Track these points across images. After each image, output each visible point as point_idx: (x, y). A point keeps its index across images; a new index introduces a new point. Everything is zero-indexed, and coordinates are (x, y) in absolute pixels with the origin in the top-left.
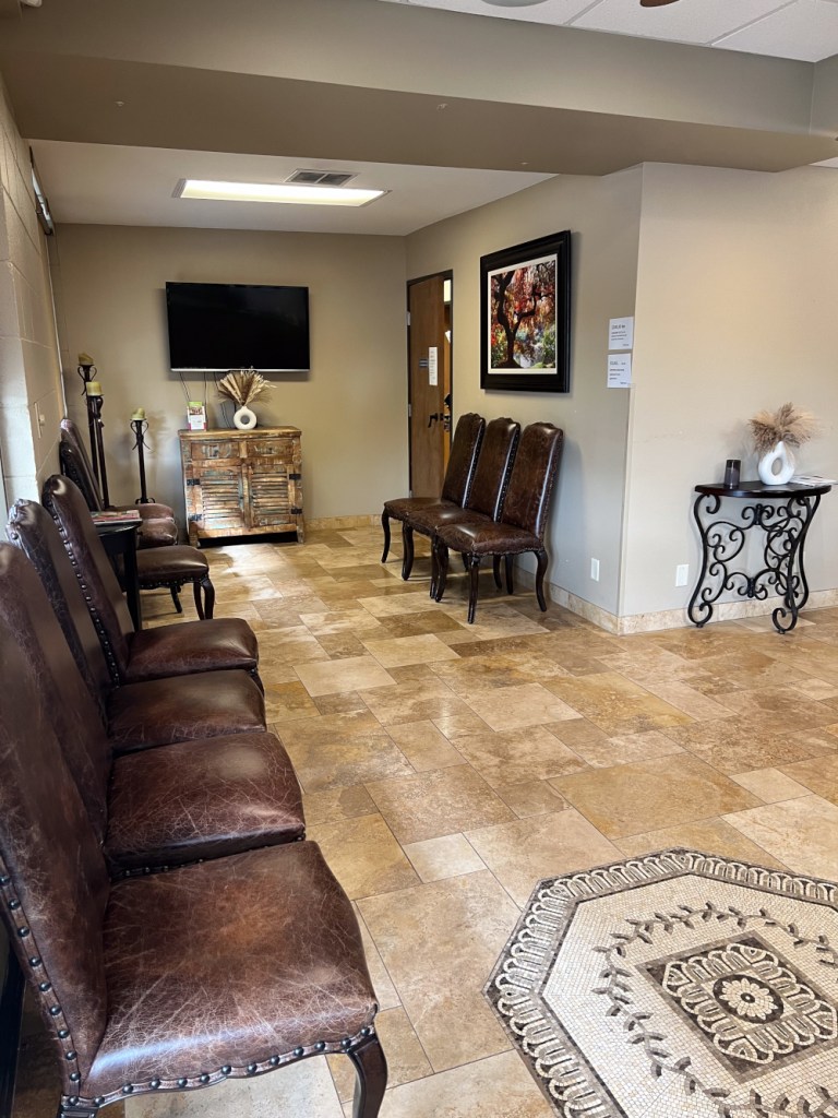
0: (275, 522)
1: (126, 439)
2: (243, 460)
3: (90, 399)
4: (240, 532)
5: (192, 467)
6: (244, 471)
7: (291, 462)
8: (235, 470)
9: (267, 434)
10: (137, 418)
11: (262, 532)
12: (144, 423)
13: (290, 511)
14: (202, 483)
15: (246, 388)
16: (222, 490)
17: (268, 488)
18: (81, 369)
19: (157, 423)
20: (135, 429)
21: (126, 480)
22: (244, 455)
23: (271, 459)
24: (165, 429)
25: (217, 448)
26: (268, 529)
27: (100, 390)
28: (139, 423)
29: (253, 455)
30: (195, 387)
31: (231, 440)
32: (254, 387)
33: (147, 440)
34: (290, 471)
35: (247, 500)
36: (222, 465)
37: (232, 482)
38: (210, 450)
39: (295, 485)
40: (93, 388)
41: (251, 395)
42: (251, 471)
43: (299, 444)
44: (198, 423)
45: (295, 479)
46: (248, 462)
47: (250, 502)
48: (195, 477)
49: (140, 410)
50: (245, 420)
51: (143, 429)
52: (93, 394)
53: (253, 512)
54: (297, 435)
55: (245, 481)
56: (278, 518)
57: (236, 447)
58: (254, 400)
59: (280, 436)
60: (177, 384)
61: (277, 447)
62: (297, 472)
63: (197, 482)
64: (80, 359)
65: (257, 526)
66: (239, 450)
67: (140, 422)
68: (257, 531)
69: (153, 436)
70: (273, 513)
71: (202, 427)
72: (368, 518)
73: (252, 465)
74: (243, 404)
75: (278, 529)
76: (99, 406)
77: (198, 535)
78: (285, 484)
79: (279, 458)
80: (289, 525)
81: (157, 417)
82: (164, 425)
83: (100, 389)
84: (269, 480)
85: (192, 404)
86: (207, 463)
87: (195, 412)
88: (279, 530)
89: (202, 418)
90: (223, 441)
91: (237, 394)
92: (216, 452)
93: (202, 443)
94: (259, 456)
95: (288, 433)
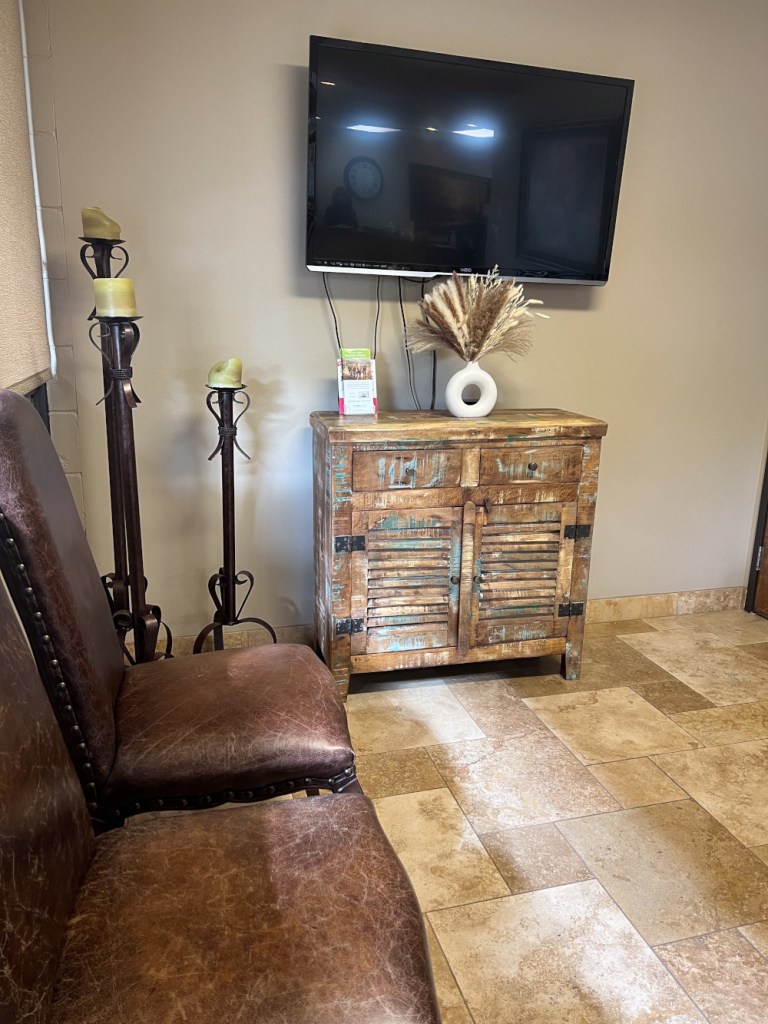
0: (524, 634)
1: (193, 429)
2: (468, 492)
3: (109, 323)
4: (445, 657)
5: (351, 507)
6: (468, 519)
7: (573, 497)
8: (449, 516)
9: (529, 431)
10: (223, 381)
11: (491, 658)
12: (237, 396)
13: (556, 610)
14: (370, 545)
15: (485, 318)
16: (412, 563)
17: (515, 558)
18: (90, 251)
19: (266, 394)
20: (217, 408)
21: (188, 524)
22: (470, 480)
23: (532, 490)
24: (279, 408)
25: (412, 464)
26: (505, 651)
27: (133, 305)
28: (226, 396)
29: (490, 477)
30: (354, 313)
31: (446, 445)
32: (503, 314)
33: (241, 437)
34: (568, 518)
35: (467, 585)
36: (419, 502)
37: (440, 544)
38: (393, 468)
39: (576, 550)
40: (114, 296)
41: (495, 334)
42: (482, 519)
43: (596, 458)
44: (359, 398)
45: (576, 538)
46: (479, 497)
47: (473, 589)
48: (356, 532)
49: (231, 364)
50: (472, 396)
51: (237, 410)
52: (112, 313)
53: (476, 613)
54: (596, 434)
55: (468, 542)
56: (530, 626)
57: (455, 463)
58: (497, 348)
59: (559, 436)
60: (314, 307)
61: (548, 462)
62: (584, 521)
63: (359, 544)
64: (87, 222)
65: (481, 644)
66: (459, 469)
67: (231, 392)
68: (481, 655)
69: (254, 426)
70: (521, 615)
71: (370, 409)
72: (669, 601)
73: (486, 505)
74: (473, 356)
75: (527, 650)
76: (129, 346)
77: (350, 666)
78: (554, 547)
79: (548, 487)
80: (551, 642)
81: (265, 381)
82: (280, 400)
83: (132, 298)
84: (518, 538)
85: (349, 353)
86: (387, 499)
87: (355, 374)
88: (528, 653)
89: (370, 387)
90: (426, 447)
91: (461, 331)
92: (410, 472)
93: (379, 450)
94: (503, 482)
95: (578, 430)
